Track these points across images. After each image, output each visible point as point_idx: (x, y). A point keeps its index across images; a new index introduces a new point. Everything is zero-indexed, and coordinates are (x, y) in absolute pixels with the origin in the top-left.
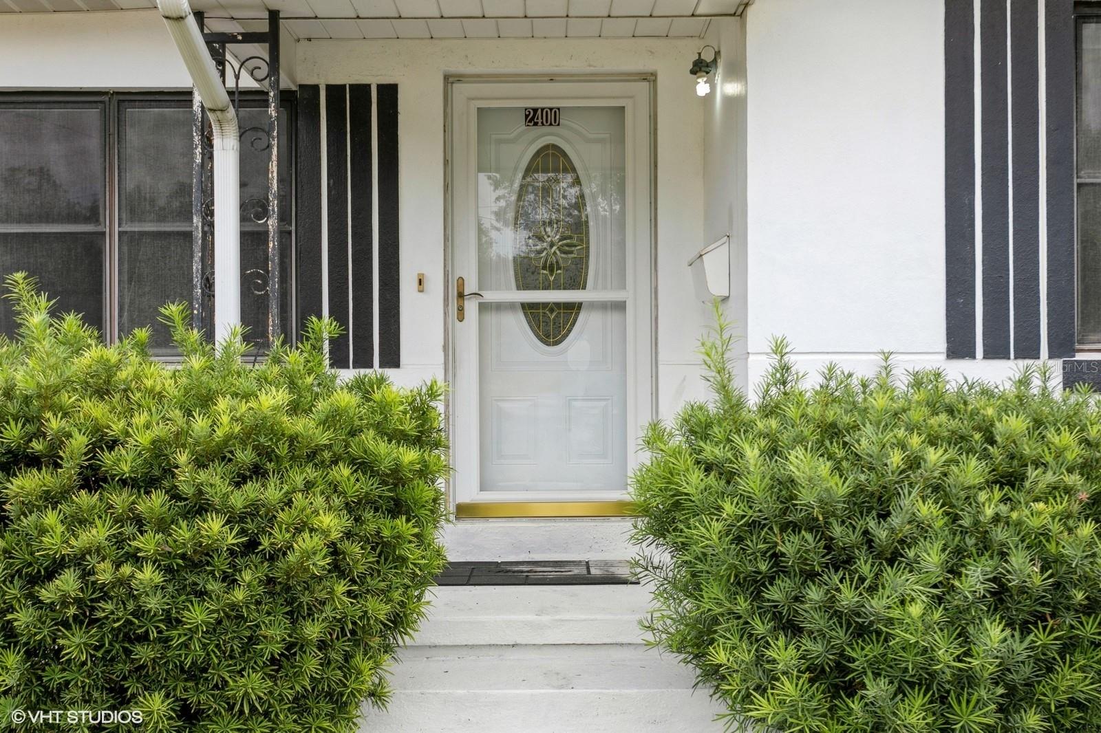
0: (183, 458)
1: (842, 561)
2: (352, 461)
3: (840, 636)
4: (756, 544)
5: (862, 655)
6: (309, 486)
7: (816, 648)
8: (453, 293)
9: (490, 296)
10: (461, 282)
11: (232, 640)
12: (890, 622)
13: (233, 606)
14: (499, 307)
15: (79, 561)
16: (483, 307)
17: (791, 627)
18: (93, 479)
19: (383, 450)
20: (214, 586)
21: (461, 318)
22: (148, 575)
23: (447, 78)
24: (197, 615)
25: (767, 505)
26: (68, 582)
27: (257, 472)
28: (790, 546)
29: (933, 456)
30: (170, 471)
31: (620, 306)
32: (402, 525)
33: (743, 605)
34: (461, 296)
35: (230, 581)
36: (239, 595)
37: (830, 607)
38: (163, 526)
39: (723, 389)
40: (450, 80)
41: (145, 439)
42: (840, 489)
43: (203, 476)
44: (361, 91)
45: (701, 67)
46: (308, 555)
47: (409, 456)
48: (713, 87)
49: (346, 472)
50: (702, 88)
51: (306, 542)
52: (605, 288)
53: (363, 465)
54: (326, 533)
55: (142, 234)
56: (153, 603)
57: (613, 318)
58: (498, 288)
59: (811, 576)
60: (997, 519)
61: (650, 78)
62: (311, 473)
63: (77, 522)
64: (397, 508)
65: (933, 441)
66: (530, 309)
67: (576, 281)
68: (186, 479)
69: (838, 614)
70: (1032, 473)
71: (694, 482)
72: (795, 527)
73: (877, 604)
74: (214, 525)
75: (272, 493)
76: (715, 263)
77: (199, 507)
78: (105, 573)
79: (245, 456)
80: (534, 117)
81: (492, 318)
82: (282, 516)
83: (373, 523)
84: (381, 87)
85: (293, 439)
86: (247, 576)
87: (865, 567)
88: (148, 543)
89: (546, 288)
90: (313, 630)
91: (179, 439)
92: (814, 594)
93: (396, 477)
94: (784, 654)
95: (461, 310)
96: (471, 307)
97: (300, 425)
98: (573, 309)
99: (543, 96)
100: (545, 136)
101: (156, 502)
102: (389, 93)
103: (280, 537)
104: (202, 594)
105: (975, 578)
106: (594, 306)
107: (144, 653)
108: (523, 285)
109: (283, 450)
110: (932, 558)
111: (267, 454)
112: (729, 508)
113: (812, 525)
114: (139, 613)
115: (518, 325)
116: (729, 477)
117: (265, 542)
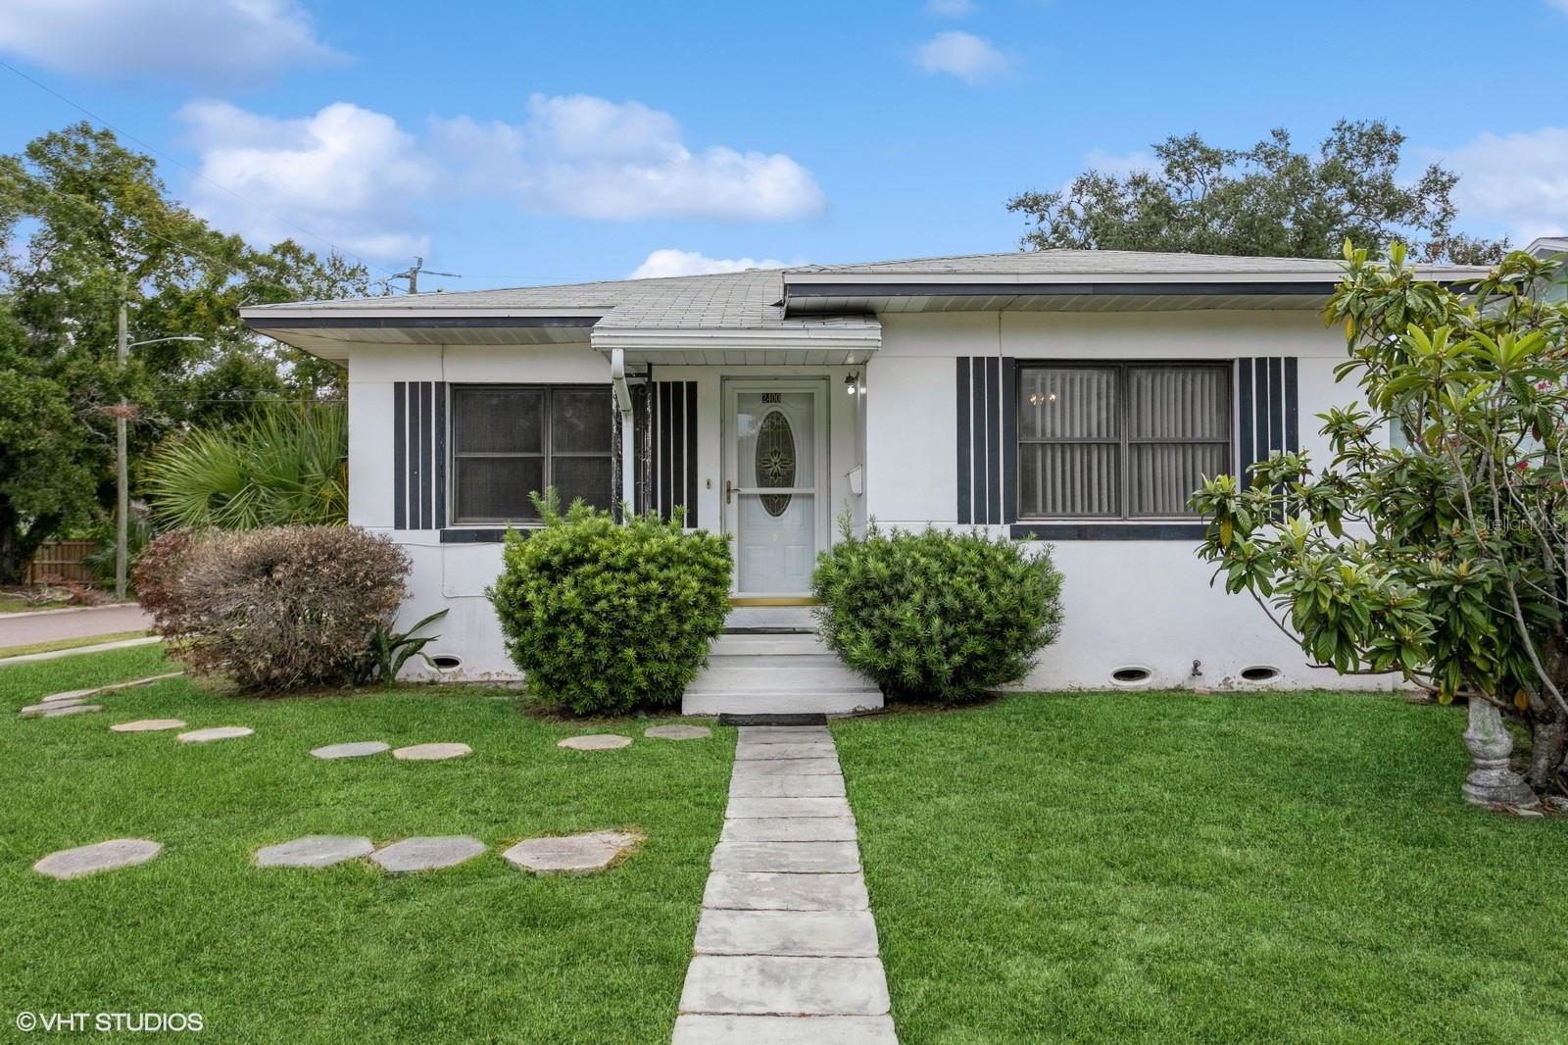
0: (641, 560)
1: (887, 600)
2: (700, 564)
3: (886, 627)
4: (856, 595)
5: (893, 633)
6: (685, 572)
7: (877, 632)
8: (725, 489)
9: (744, 491)
10: (729, 483)
11: (658, 629)
12: (902, 620)
13: (660, 616)
14: (748, 496)
15: (607, 597)
16: (741, 497)
17: (868, 625)
18: (608, 567)
19: (712, 559)
20: (653, 608)
21: (729, 502)
22: (632, 601)
23: (722, 377)
24: (648, 618)
25: (860, 579)
26: (603, 604)
27: (666, 566)
28: (869, 595)
29: (923, 560)
30: (636, 565)
31: (811, 496)
32: (718, 589)
33: (851, 617)
34: (729, 491)
35: (658, 606)
36: (662, 611)
37: (882, 616)
38: (635, 585)
39: (848, 536)
40: (724, 379)
41: (627, 552)
42: (886, 573)
43: (649, 567)
44: (678, 385)
45: (850, 380)
46: (687, 597)
47: (722, 562)
48: (856, 390)
49: (698, 567)
50: (851, 390)
51: (686, 592)
52: (803, 486)
53: (705, 565)
54: (693, 589)
55: (563, 458)
56: (633, 612)
57: (807, 502)
58: (748, 487)
59: (876, 606)
60: (943, 583)
61: (827, 378)
62: (685, 568)
63: (605, 582)
64: (715, 583)
65: (924, 555)
66: (763, 497)
67: (789, 482)
68: (643, 567)
69: (884, 620)
70: (960, 567)
71: (834, 572)
72: (871, 588)
73: (897, 614)
74: (654, 585)
75: (672, 574)
76: (855, 477)
77: (646, 578)
78: (616, 601)
79: (662, 560)
80: (767, 398)
81: (745, 502)
82: (677, 582)
83: (708, 589)
84: (688, 383)
85: (679, 554)
86: (664, 605)
87: (895, 602)
88: (631, 590)
89: (773, 486)
90: (687, 627)
91: (639, 553)
92: (877, 613)
93: (716, 570)
94: (865, 634)
95: (729, 498)
96: (734, 497)
97: (682, 549)
98: (788, 497)
99: (771, 387)
100: (773, 407)
101: (633, 576)
102: (693, 387)
103: (677, 590)
104: (648, 611)
105: (932, 605)
106: (798, 496)
107: (628, 632)
108: (761, 485)
109: (675, 558)
110: (917, 597)
111: (670, 559)
112: (846, 581)
113: (877, 587)
114: (628, 616)
115: (758, 506)
116: (847, 570)
117: (670, 593)
